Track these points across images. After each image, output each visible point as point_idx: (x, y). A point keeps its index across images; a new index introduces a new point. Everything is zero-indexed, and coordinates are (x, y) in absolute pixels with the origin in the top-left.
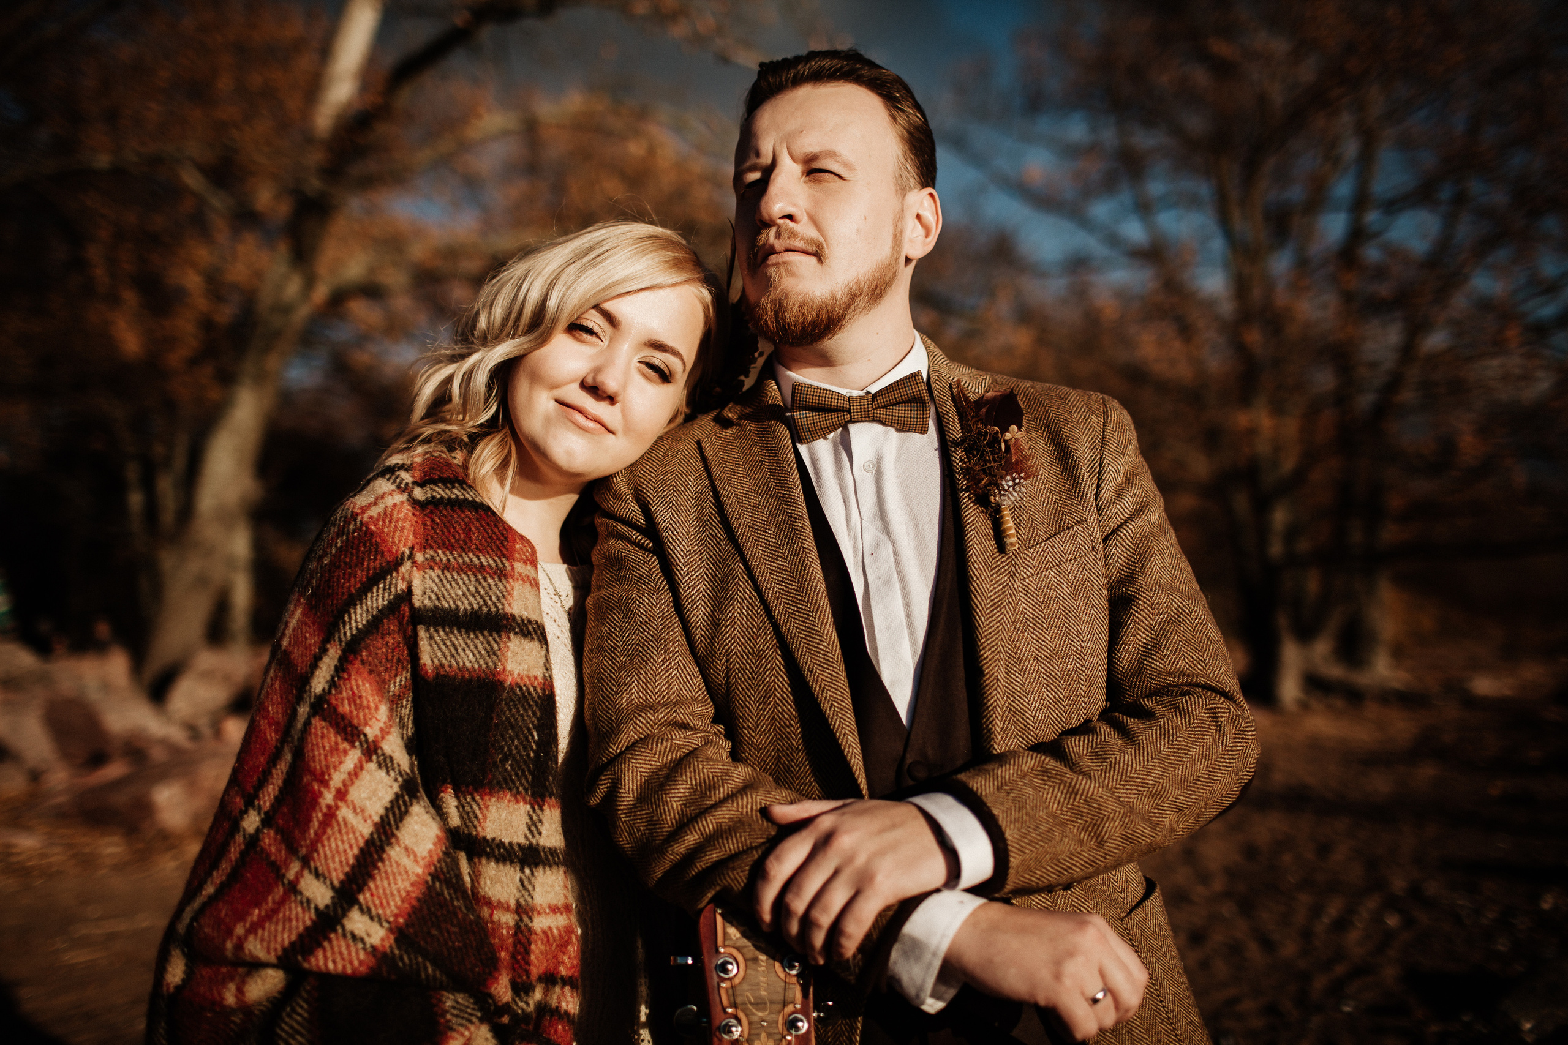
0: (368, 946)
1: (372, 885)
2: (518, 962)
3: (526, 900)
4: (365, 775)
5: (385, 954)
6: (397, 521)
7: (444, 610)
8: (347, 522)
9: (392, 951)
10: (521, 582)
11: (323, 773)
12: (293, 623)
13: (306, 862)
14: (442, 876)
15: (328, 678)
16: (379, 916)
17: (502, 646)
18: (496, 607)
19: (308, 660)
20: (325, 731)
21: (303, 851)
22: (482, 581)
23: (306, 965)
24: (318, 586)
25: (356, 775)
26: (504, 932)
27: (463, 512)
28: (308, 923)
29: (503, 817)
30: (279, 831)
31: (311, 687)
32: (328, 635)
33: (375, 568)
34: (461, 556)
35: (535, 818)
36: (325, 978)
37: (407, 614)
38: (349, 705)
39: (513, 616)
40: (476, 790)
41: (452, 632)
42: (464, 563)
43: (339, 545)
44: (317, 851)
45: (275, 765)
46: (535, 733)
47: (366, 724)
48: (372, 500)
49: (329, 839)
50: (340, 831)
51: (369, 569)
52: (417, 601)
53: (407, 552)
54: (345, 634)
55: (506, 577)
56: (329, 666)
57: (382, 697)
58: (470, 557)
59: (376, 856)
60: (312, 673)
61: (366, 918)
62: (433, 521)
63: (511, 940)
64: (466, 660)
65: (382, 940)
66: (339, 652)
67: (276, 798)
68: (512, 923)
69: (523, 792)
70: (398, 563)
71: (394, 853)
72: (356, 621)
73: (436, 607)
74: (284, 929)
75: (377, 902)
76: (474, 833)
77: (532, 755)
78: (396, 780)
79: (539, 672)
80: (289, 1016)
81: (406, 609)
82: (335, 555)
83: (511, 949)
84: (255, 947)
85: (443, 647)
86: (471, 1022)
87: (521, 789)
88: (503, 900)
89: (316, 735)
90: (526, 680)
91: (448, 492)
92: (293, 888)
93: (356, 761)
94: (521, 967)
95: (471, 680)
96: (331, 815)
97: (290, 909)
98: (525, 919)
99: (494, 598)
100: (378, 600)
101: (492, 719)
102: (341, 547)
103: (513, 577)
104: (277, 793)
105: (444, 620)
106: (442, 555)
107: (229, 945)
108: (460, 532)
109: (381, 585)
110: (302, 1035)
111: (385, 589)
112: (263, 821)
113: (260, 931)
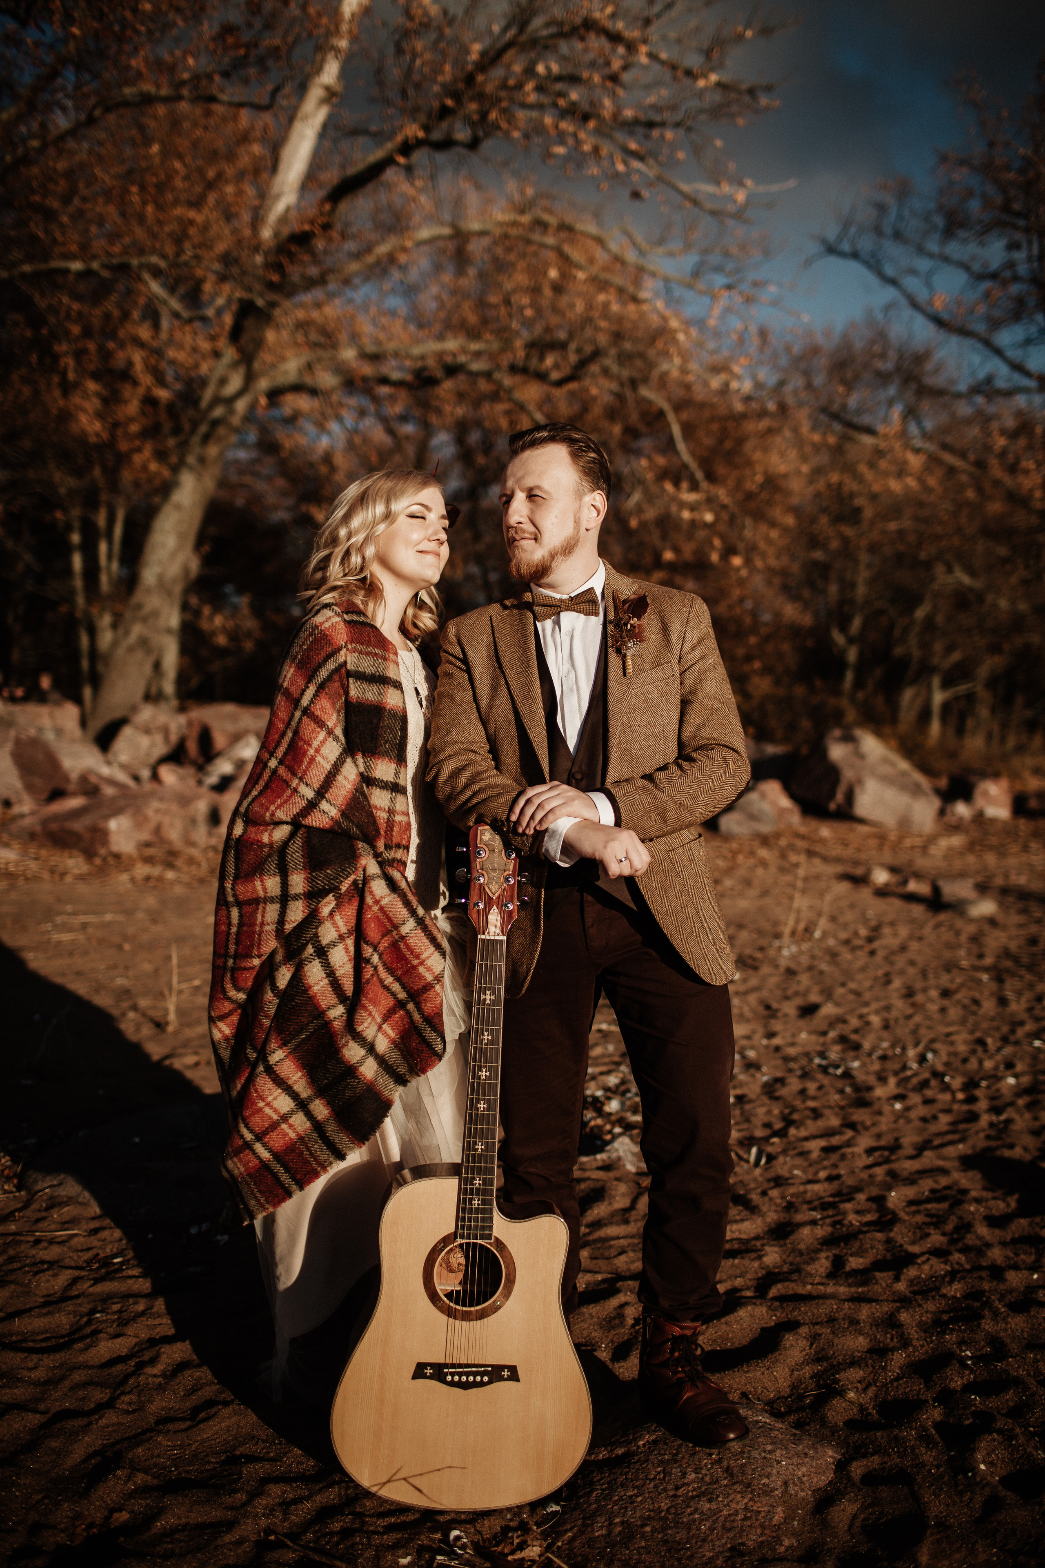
0: (329, 816)
1: (330, 790)
2: (388, 835)
3: (392, 808)
4: (327, 743)
5: (336, 821)
6: (337, 629)
7: (360, 672)
9: (339, 820)
10: (393, 663)
11: (308, 741)
12: (289, 675)
13: (301, 779)
14: (357, 792)
15: (310, 700)
16: (334, 804)
17: (384, 691)
18: (383, 673)
19: (299, 691)
20: (309, 723)
21: (300, 775)
22: (377, 660)
23: (303, 822)
24: (302, 658)
25: (324, 743)
26: (382, 821)
27: (366, 628)
28: (304, 805)
29: (384, 768)
30: (287, 766)
31: (301, 703)
32: (309, 679)
33: (330, 651)
34: (366, 648)
35: (399, 772)
36: (310, 830)
37: (344, 673)
38: (320, 711)
39: (390, 678)
40: (372, 756)
41: (363, 683)
42: (368, 651)
43: (311, 640)
44: (306, 775)
45: (283, 737)
46: (399, 732)
47: (327, 720)
48: (324, 619)
49: (312, 769)
50: (317, 766)
51: (326, 651)
52: (349, 667)
53: (344, 644)
54: (317, 680)
55: (385, 659)
56: (310, 694)
57: (333, 709)
58: (370, 649)
59: (332, 779)
60: (302, 697)
61: (328, 804)
62: (353, 631)
63: (385, 825)
64: (369, 696)
65: (335, 814)
66: (315, 688)
67: (285, 752)
68: (386, 817)
69: (394, 759)
70: (339, 649)
71: (340, 778)
73: (357, 670)
74: (293, 807)
75: (333, 798)
76: (371, 776)
77: (395, 742)
78: (340, 747)
79: (401, 705)
80: (292, 845)
81: (344, 670)
83: (385, 829)
84: (279, 815)
85: (360, 689)
87: (392, 757)
88: (382, 806)
89: (305, 724)
90: (395, 707)
91: (358, 618)
92: (295, 790)
93: (323, 736)
94: (389, 837)
95: (371, 705)
96: (312, 760)
97: (295, 799)
98: (392, 815)
99: (381, 669)
100: (331, 665)
101: (380, 724)
104: (285, 750)
105: (360, 676)
106: (359, 647)
107: (268, 814)
108: (365, 637)
109: (333, 658)
110: (299, 853)
111: (334, 660)
112: (278, 763)
113: (281, 809)
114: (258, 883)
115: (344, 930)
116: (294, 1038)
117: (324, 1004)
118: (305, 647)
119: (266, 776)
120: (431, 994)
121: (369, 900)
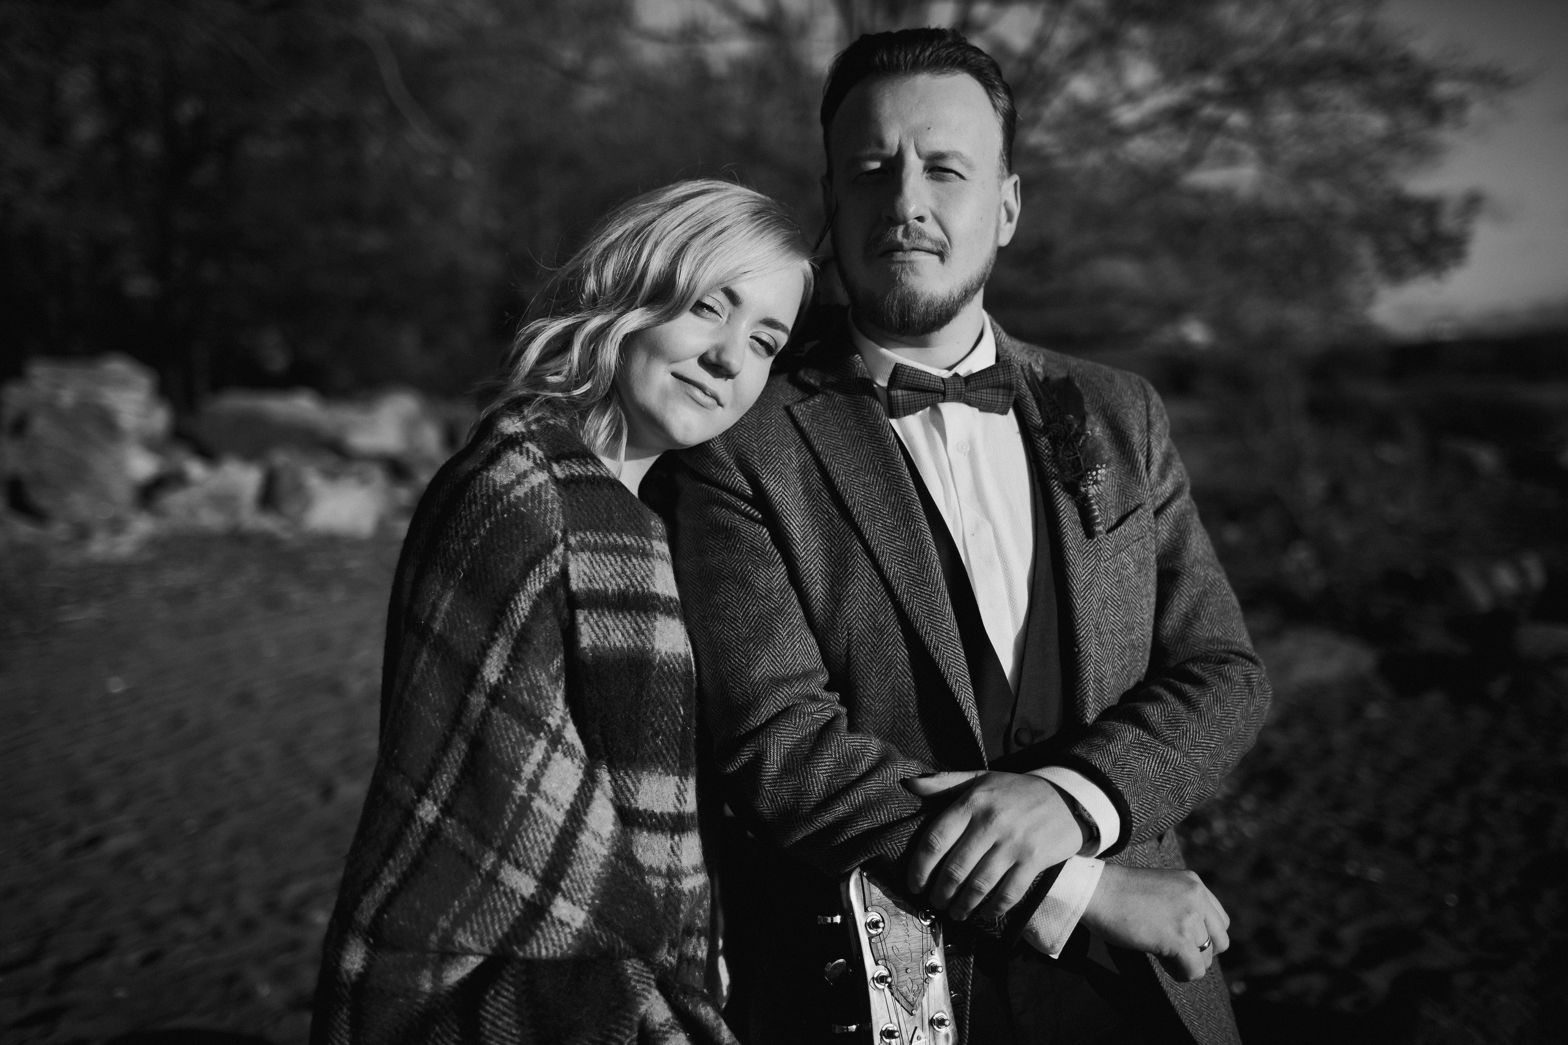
0: (574, 929)
1: (570, 871)
3: (676, 866)
4: (553, 765)
5: (587, 936)
6: (546, 502)
7: (596, 592)
9: (593, 933)
10: (659, 560)
11: (512, 766)
12: (444, 606)
13: (503, 853)
15: (502, 668)
16: (579, 899)
17: (649, 625)
18: (642, 587)
20: (508, 723)
21: (498, 843)
22: (627, 561)
23: (521, 954)
24: (471, 569)
25: (545, 765)
27: (601, 490)
28: (517, 913)
29: (655, 789)
30: (461, 821)
31: (483, 677)
32: (494, 623)
33: (530, 552)
34: (605, 536)
35: (682, 787)
36: (536, 964)
37: (565, 598)
38: (529, 696)
39: (658, 595)
40: (629, 765)
42: (610, 544)
43: (488, 526)
44: (513, 842)
45: (445, 753)
46: (681, 708)
47: (548, 715)
48: (513, 477)
49: (526, 830)
50: (536, 822)
51: (524, 553)
52: (575, 584)
53: (560, 534)
54: (515, 623)
55: (647, 556)
56: (501, 656)
58: (614, 538)
59: (570, 843)
60: (482, 663)
61: (569, 903)
62: (578, 501)
63: (663, 901)
64: (616, 640)
65: (585, 922)
66: (511, 642)
67: (452, 787)
68: (662, 886)
69: (673, 765)
70: (552, 545)
71: (585, 838)
72: (523, 609)
73: (589, 590)
74: (493, 920)
75: (576, 887)
76: (632, 807)
77: (679, 729)
78: (579, 767)
80: (494, 999)
81: (561, 592)
82: (484, 537)
84: (467, 940)
85: (597, 629)
86: (650, 985)
87: (670, 762)
88: (654, 866)
89: (499, 728)
90: (672, 657)
91: (584, 469)
92: (493, 878)
93: (543, 751)
94: (672, 925)
95: (621, 660)
96: (525, 805)
97: (494, 900)
98: (675, 881)
99: (639, 578)
100: (535, 585)
101: (642, 696)
102: (491, 529)
103: (653, 555)
104: (453, 783)
105: (598, 601)
106: (591, 538)
107: (433, 937)
108: (603, 511)
109: (537, 570)
110: (510, 1017)
111: (541, 573)
112: (441, 810)
113: (468, 924)
118: (476, 543)
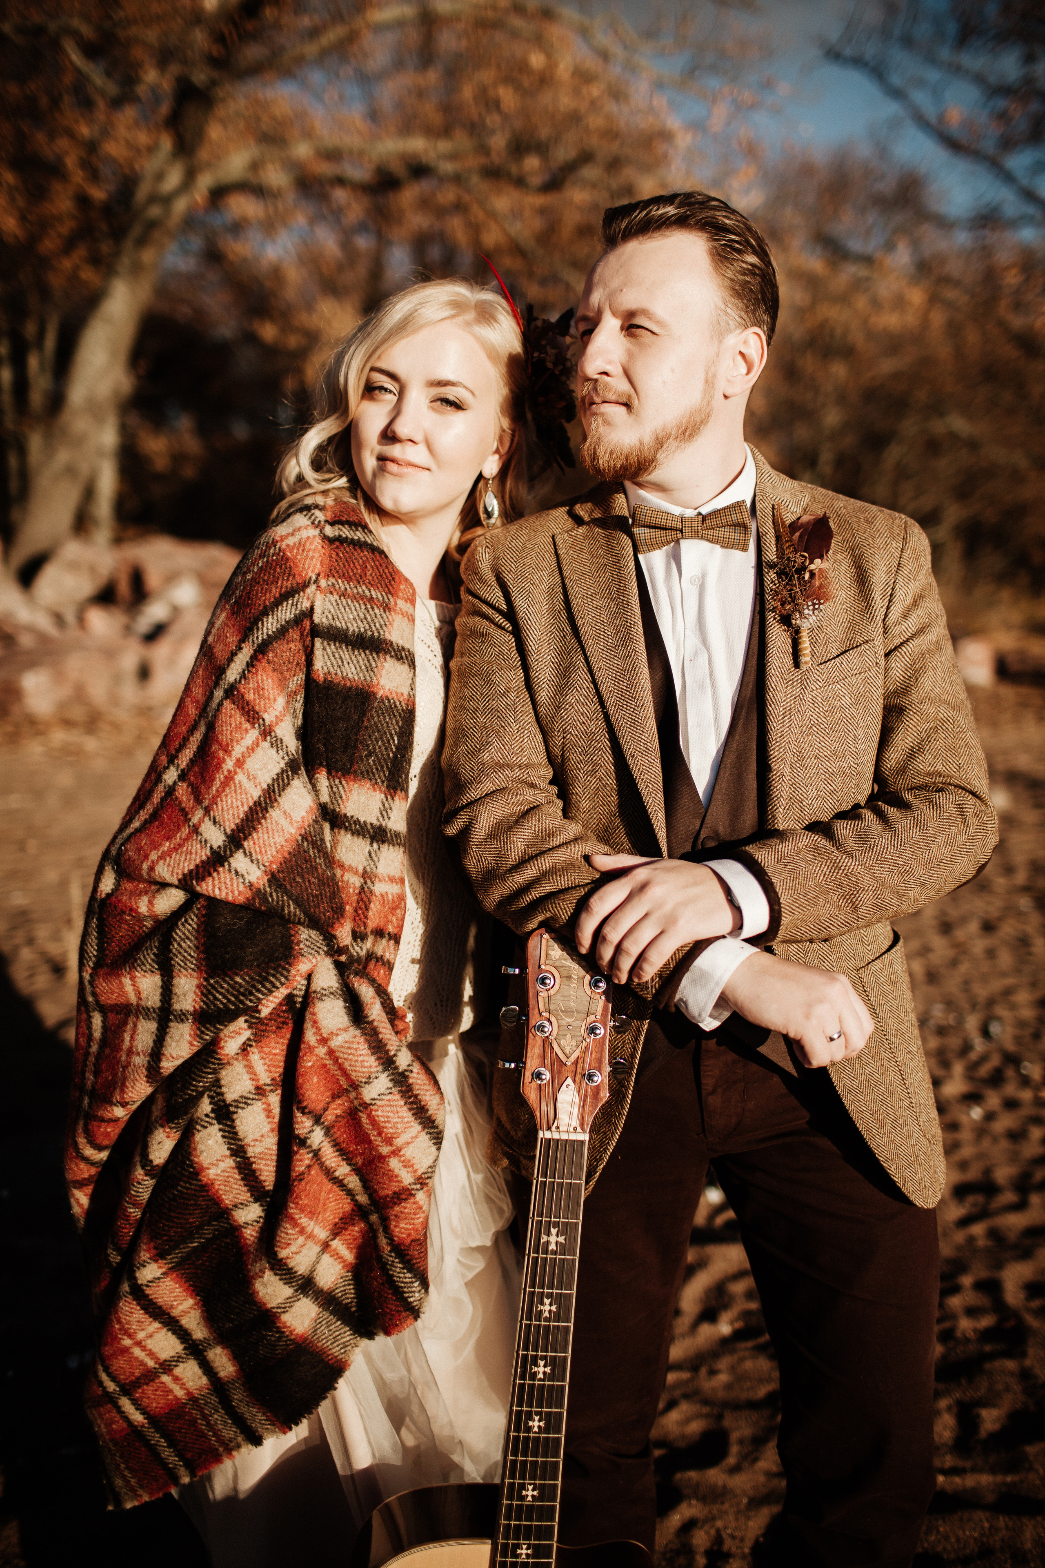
0: (247, 881)
1: (255, 835)
2: (359, 915)
3: (371, 869)
4: (259, 750)
5: (259, 890)
6: (309, 551)
7: (337, 629)
8: (268, 547)
9: (264, 889)
10: (401, 616)
11: (227, 745)
13: (207, 811)
14: (310, 839)
15: (240, 671)
16: (258, 860)
17: (379, 665)
18: (379, 632)
19: (226, 655)
20: (233, 712)
22: (370, 610)
23: (198, 889)
24: (241, 597)
25: (253, 750)
26: (351, 890)
27: (362, 551)
28: (204, 858)
29: (362, 800)
30: (190, 785)
31: (226, 676)
32: (245, 634)
33: (287, 587)
34: (356, 587)
35: (387, 805)
36: (213, 902)
37: (308, 627)
38: (254, 694)
39: (391, 643)
40: (344, 776)
41: (341, 647)
42: (358, 593)
43: (260, 565)
44: (216, 804)
45: (192, 734)
46: (396, 738)
47: (266, 711)
48: (291, 531)
49: (226, 796)
50: (236, 791)
51: (282, 588)
52: (317, 618)
53: (314, 577)
54: (258, 637)
55: (389, 609)
56: (242, 661)
57: (281, 691)
58: (362, 589)
59: (261, 814)
60: (228, 665)
61: (248, 860)
62: (337, 555)
63: (356, 898)
64: (349, 671)
65: (258, 879)
66: (252, 651)
67: (191, 760)
68: (358, 884)
69: (380, 783)
70: (305, 585)
71: (274, 814)
72: (268, 628)
73: (331, 625)
74: (186, 859)
75: (258, 850)
76: (338, 810)
77: (391, 755)
78: (283, 758)
79: (405, 690)
80: (183, 925)
81: (308, 623)
82: (256, 573)
83: (354, 904)
85: (332, 658)
86: (318, 952)
87: (379, 780)
88: (353, 865)
89: (226, 714)
90: (394, 695)
91: (353, 534)
92: (196, 830)
93: (254, 739)
94: (360, 919)
95: (351, 688)
96: (229, 778)
97: (192, 845)
98: (369, 881)
99: (378, 625)
100: (286, 613)
101: (363, 721)
102: (262, 566)
103: (395, 611)
104: (192, 756)
105: (336, 636)
106: (341, 584)
107: (145, 866)
108: (358, 567)
109: (290, 602)
110: (191, 941)
111: (292, 605)
112: (179, 776)
113: (168, 859)
114: (127, 981)
115: (265, 1078)
116: (177, 1247)
117: (228, 1199)
118: (249, 577)
119: (156, 798)
120: (408, 1207)
121: (310, 1036)
